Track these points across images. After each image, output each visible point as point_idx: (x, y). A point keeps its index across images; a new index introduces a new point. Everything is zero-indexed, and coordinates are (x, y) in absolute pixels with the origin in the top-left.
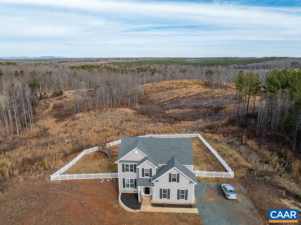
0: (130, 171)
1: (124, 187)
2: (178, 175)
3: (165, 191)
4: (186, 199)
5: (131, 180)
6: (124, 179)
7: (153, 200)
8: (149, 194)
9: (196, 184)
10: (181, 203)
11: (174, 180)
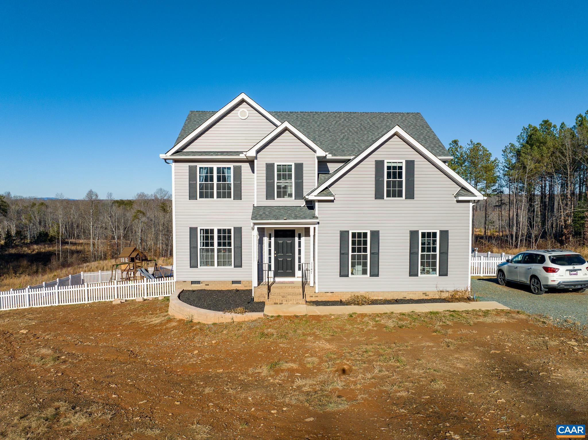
0: (219, 196)
1: (193, 265)
2: (410, 164)
3: (359, 243)
4: (444, 273)
5: (219, 231)
6: (193, 231)
7: (312, 284)
8: (293, 275)
9: (480, 197)
10: (424, 293)
11: (394, 191)
